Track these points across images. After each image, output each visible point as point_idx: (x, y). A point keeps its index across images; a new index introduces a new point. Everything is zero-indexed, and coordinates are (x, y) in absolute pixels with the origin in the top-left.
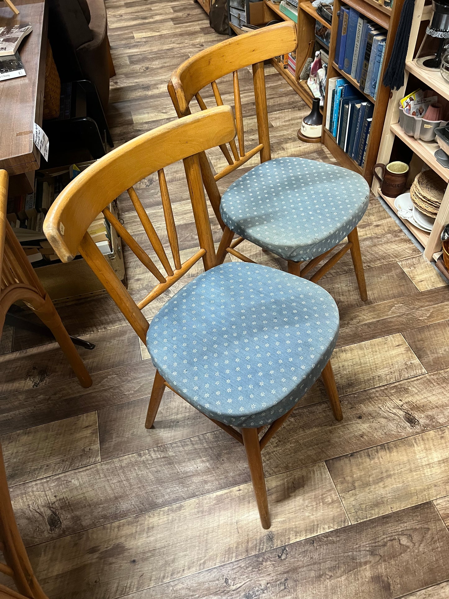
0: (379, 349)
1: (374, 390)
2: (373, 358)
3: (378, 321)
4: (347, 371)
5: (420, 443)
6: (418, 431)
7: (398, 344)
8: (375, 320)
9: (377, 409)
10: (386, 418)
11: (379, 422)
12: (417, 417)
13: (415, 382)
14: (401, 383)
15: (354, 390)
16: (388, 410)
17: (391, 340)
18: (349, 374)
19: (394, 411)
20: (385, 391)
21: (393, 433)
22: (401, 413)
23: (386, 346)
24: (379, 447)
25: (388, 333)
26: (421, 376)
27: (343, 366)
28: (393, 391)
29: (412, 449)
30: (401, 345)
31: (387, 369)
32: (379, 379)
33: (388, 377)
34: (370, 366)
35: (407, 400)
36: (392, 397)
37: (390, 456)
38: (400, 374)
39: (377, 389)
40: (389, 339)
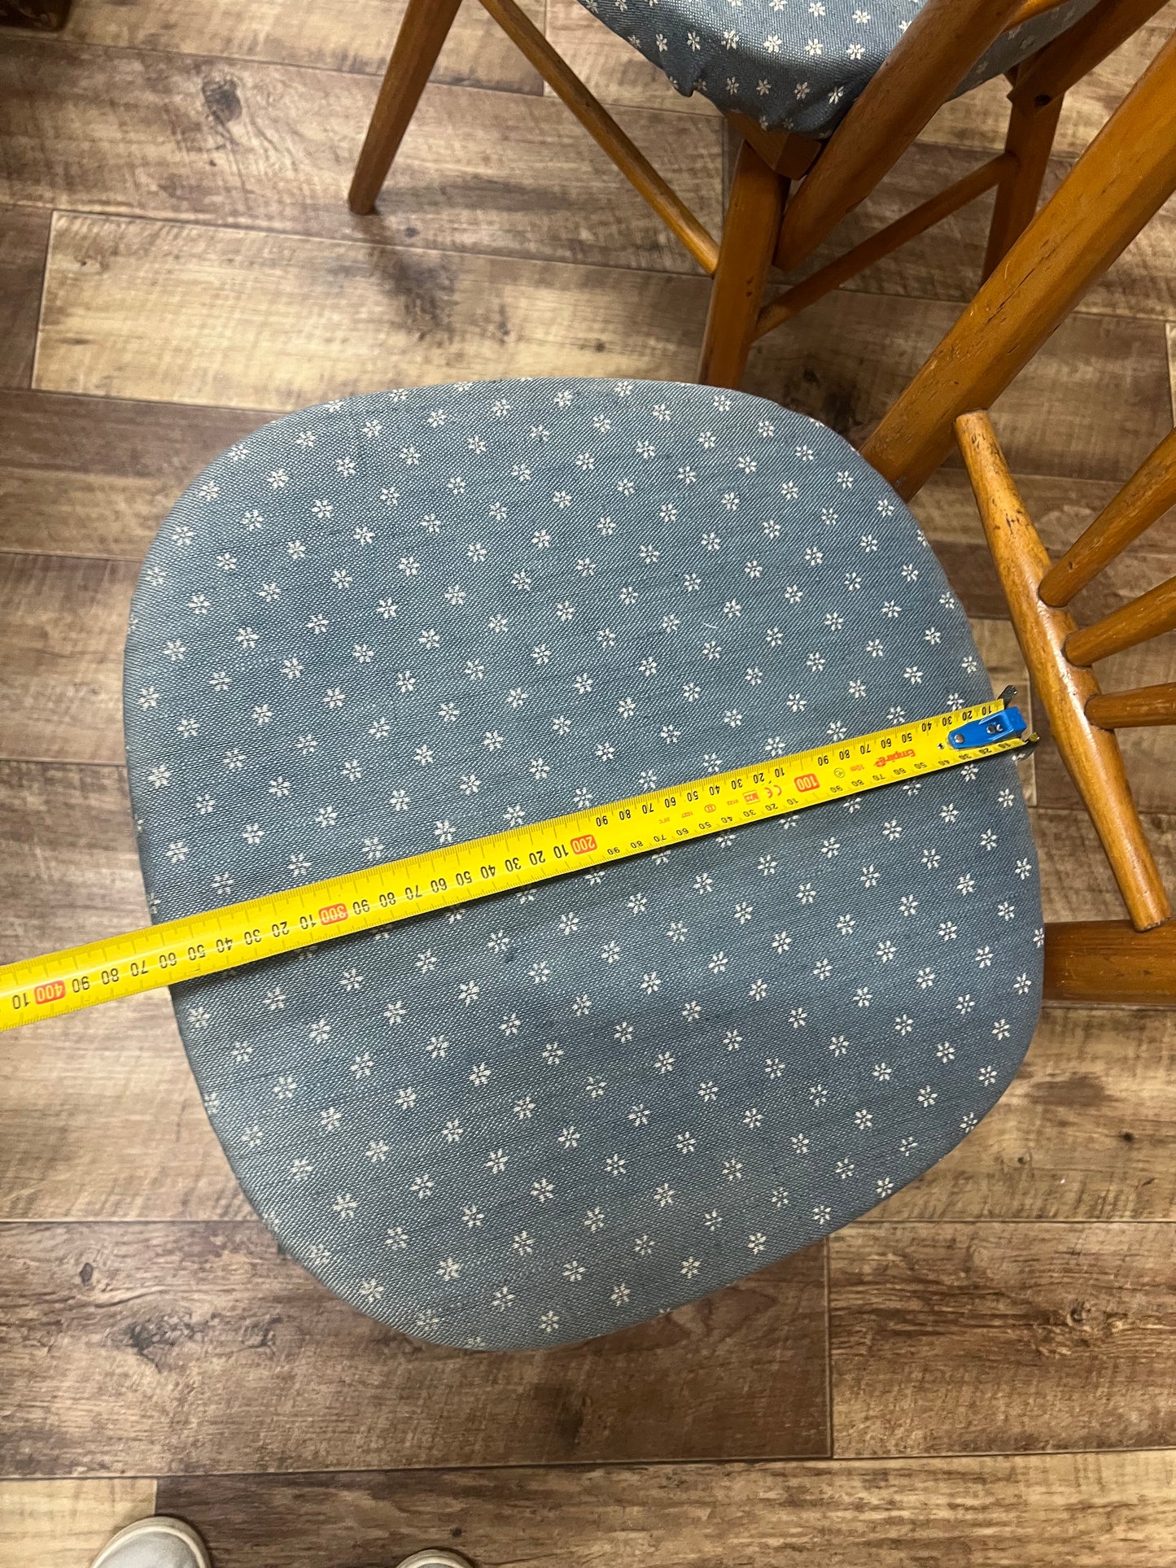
0: (160, 357)
1: (277, 225)
2: (206, 331)
3: (84, 469)
4: (323, 321)
5: (245, 38)
6: (226, 69)
7: (79, 348)
8: (92, 478)
9: (306, 167)
10: (295, 133)
11: (326, 130)
12: (199, 102)
13: (120, 198)
14: (170, 215)
15: (342, 250)
16: (272, 152)
17: (90, 371)
18: (323, 307)
19: (255, 142)
20: (241, 207)
21: (301, 89)
22: (237, 129)
23: (127, 357)
24: (368, 70)
25: (81, 403)
26: (87, 208)
27: (329, 341)
28: (218, 199)
29: (279, 32)
30: (65, 341)
31: (185, 276)
32: (237, 252)
33: (201, 247)
34: (233, 308)
35: (193, 156)
36: (235, 181)
37: (353, 39)
38: (151, 243)
39: (264, 223)
40: (95, 379)
